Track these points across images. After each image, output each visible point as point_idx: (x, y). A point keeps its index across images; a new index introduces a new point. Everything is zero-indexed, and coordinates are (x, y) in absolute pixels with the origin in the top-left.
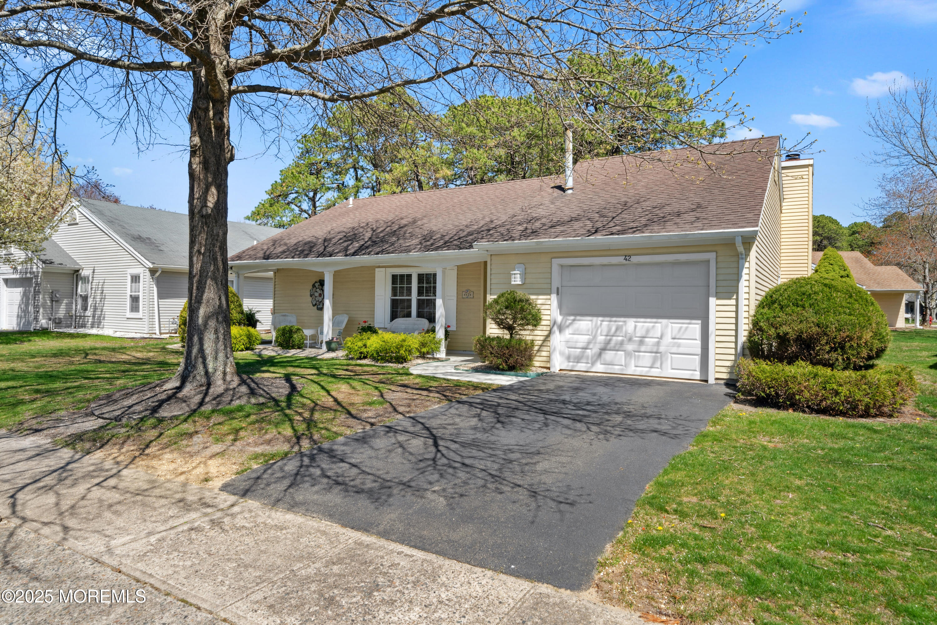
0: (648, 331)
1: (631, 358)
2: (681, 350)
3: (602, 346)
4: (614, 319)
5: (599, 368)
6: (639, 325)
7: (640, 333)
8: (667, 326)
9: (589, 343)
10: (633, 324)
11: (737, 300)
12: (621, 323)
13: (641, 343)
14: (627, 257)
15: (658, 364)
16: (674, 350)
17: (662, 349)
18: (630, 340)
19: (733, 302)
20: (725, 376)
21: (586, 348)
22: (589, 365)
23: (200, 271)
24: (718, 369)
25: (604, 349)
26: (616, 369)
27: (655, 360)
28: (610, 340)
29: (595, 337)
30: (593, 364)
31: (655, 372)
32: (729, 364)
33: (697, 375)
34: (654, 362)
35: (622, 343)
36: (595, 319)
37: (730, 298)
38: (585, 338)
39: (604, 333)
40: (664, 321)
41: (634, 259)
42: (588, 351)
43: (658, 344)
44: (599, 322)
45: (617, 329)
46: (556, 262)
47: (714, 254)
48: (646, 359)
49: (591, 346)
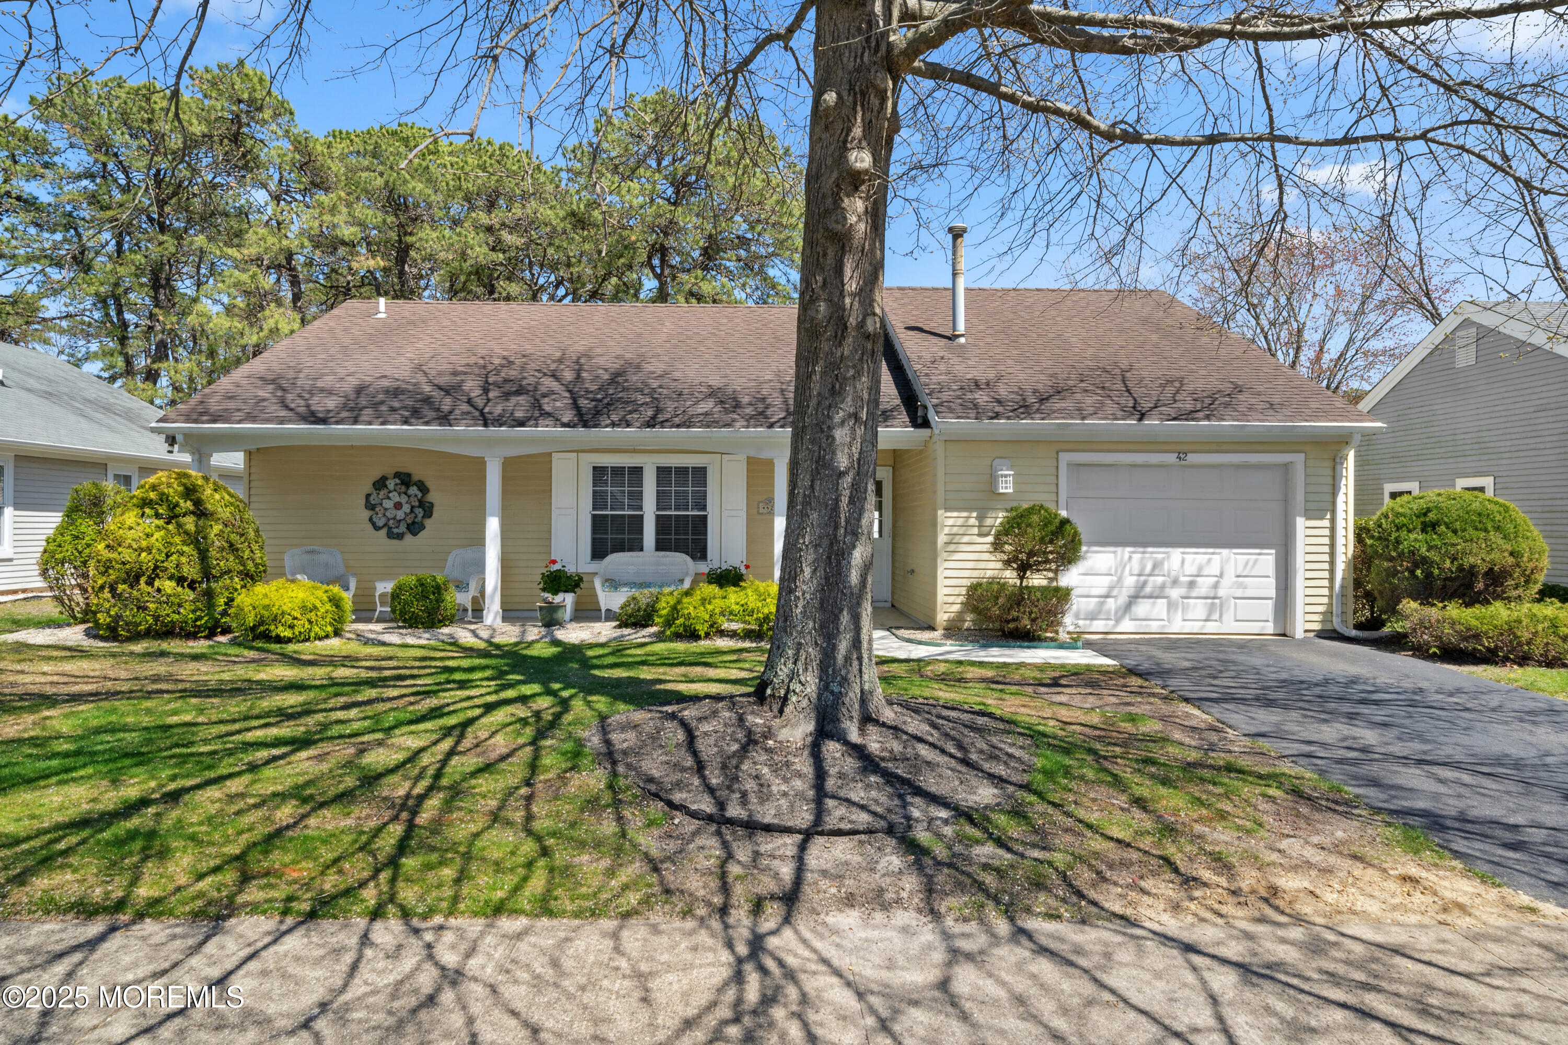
0: (1200, 568)
1: (1176, 609)
2: (1248, 593)
3: (1132, 592)
4: (1150, 549)
5: (1127, 625)
6: (1189, 558)
7: (1190, 569)
8: (1228, 560)
9: (1111, 588)
10: (1180, 556)
11: (1333, 520)
12: (1160, 556)
13: (1192, 585)
14: (1182, 455)
15: (1216, 616)
16: (1239, 593)
17: (1221, 592)
18: (1175, 582)
19: (1326, 523)
20: (1317, 627)
21: (1107, 596)
22: (1112, 623)
23: (859, 460)
24: (1309, 617)
25: (1134, 598)
26: (1154, 626)
27: (1212, 608)
28: (1145, 583)
29: (1120, 579)
30: (1118, 621)
31: (1211, 627)
32: (1321, 609)
33: (1270, 628)
34: (1210, 613)
35: (1163, 587)
36: (1119, 550)
37: (1322, 518)
38: (1106, 581)
39: (1136, 571)
40: (1225, 552)
41: (1192, 458)
42: (1110, 600)
43: (1216, 586)
44: (1127, 555)
45: (1154, 567)
46: (1065, 458)
47: (1302, 456)
48: (1199, 609)
49: (1115, 593)
